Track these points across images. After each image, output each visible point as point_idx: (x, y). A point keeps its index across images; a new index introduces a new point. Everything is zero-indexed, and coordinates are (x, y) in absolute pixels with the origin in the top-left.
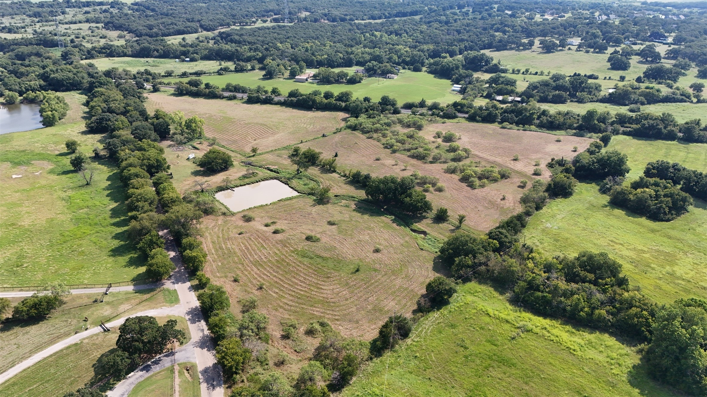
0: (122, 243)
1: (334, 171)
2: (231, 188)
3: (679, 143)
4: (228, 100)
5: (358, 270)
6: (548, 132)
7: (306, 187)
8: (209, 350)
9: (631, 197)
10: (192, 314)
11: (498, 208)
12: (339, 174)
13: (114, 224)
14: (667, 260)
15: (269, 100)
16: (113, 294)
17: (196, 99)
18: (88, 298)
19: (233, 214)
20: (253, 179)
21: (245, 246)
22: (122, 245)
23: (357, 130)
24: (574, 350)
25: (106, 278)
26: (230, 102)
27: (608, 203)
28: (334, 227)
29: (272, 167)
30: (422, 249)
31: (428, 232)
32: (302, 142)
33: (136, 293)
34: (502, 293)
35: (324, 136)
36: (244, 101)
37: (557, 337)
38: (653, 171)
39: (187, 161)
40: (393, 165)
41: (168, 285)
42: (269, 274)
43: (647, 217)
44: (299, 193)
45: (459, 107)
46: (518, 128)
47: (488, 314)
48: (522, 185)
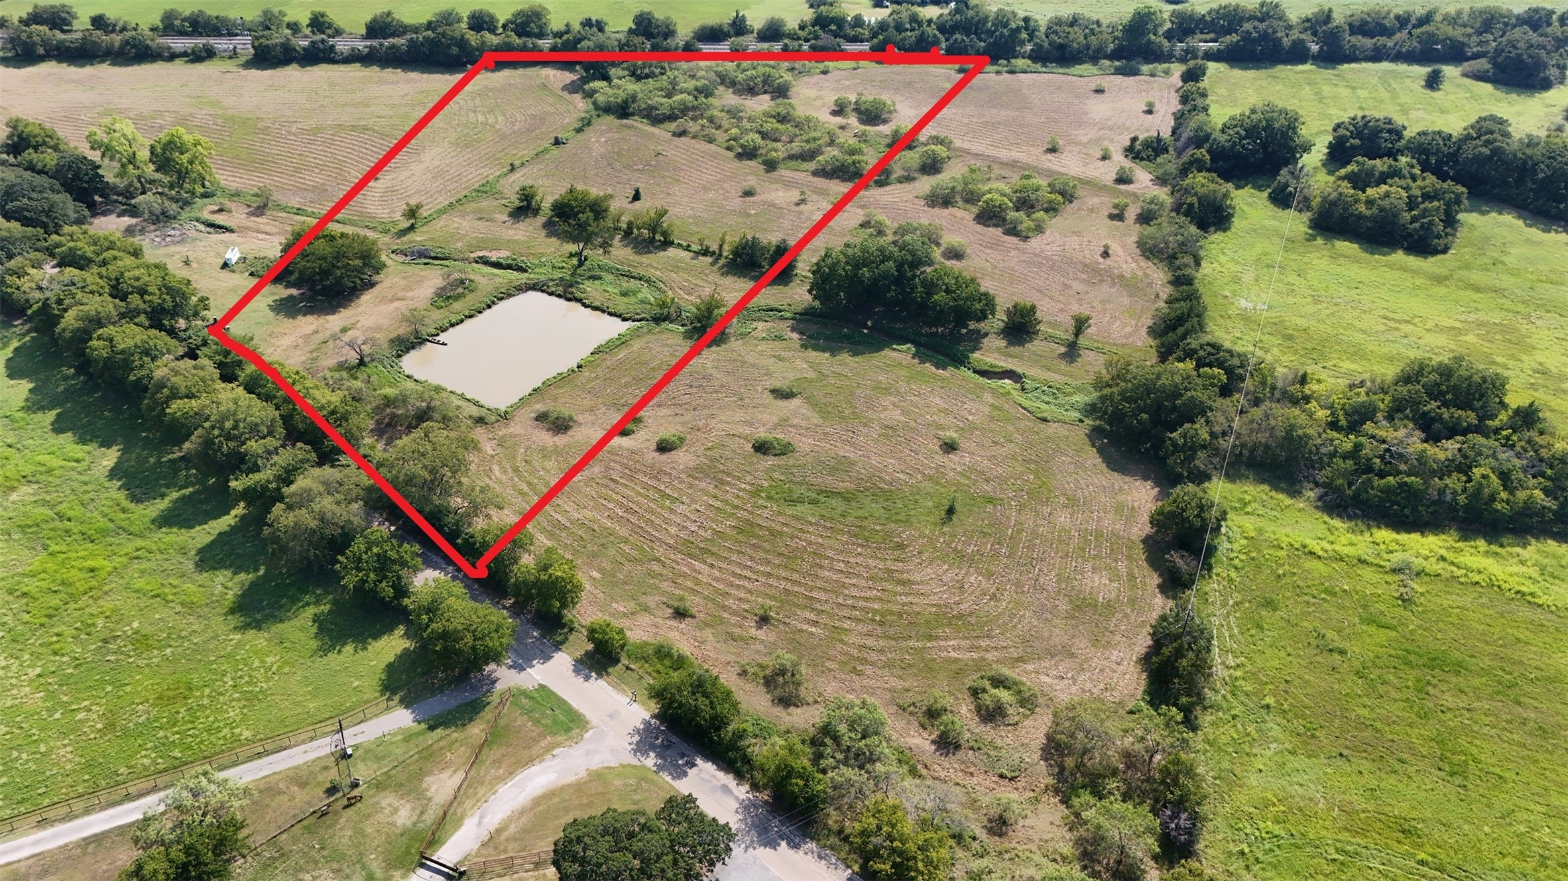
0: (250, 577)
1: (667, 243)
2: (431, 338)
3: (1319, 67)
4: (193, 61)
5: (951, 511)
6: (1061, 70)
7: (633, 299)
8: (795, 846)
9: (1362, 208)
10: (653, 747)
11: (1113, 280)
12: (687, 248)
13: (166, 520)
14: (1510, 341)
15: (323, 51)
16: (367, 751)
17: (88, 70)
18: (303, 785)
19: (505, 417)
20: (470, 301)
21: (621, 505)
22: (253, 585)
23: (633, 114)
24: (1532, 594)
25: (298, 704)
26: (200, 68)
27: (1310, 227)
28: (795, 402)
29: (494, 256)
30: (1045, 420)
31: (1019, 370)
32: (513, 168)
33: (432, 728)
34: (1294, 493)
35: (557, 142)
36: (243, 59)
37: (1480, 572)
38: (1352, 141)
39: (225, 274)
40: (797, 204)
41: (506, 678)
42: (749, 574)
43: (1405, 249)
44: (624, 320)
45: (833, 27)
46: (996, 68)
47: (1312, 553)
48: (1116, 212)
